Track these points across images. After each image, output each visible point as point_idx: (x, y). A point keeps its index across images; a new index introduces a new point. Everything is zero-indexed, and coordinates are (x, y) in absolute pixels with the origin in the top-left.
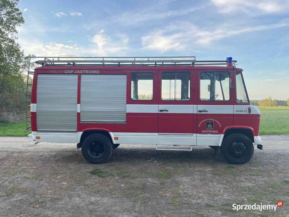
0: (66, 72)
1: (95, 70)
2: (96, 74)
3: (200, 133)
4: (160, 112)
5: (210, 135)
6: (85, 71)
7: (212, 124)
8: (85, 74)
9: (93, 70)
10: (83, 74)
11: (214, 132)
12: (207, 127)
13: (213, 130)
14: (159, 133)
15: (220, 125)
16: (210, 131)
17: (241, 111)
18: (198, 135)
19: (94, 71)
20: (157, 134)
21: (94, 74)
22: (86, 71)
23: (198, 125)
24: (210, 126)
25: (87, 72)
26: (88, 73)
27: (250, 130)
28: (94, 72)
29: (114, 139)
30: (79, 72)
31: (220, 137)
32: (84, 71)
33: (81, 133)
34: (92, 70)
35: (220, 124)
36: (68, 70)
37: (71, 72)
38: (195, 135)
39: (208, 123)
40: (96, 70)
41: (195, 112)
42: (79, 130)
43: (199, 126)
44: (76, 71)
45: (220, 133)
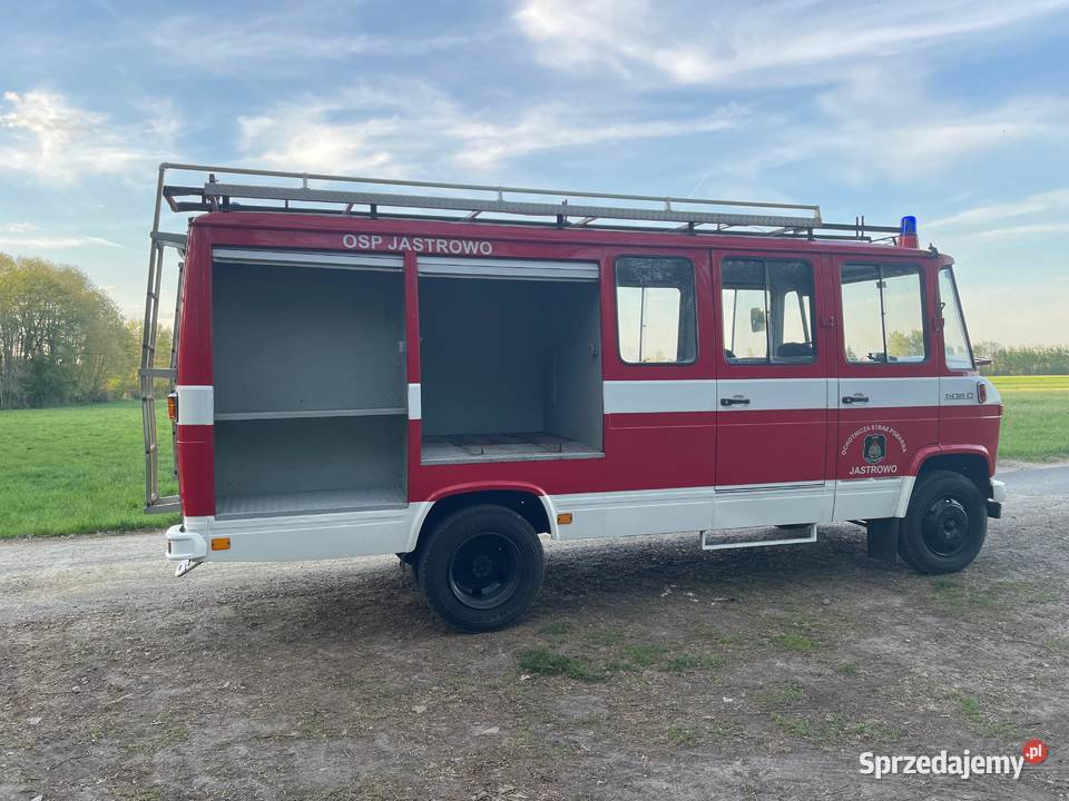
0: (350, 241)
1: (474, 240)
2: (479, 256)
3: (846, 476)
4: (721, 408)
5: (872, 481)
6: (434, 244)
7: (881, 442)
8: (434, 255)
9: (467, 239)
10: (425, 254)
11: (886, 469)
12: (867, 455)
13: (882, 463)
14: (717, 488)
15: (904, 446)
16: (874, 469)
17: (959, 396)
18: (840, 483)
19: (471, 243)
20: (709, 490)
21: (471, 256)
22: (439, 241)
23: (839, 449)
24: (875, 449)
25: (441, 245)
26: (446, 251)
27: (980, 455)
28: (469, 247)
29: (556, 521)
30: (408, 245)
31: (900, 486)
32: (430, 241)
33: (423, 508)
34: (460, 238)
35: (902, 441)
36: (357, 234)
37: (374, 243)
38: (830, 484)
39: (869, 442)
40: (481, 240)
41: (833, 406)
42: (416, 496)
43: (844, 453)
44: (395, 239)
45: (903, 472)
